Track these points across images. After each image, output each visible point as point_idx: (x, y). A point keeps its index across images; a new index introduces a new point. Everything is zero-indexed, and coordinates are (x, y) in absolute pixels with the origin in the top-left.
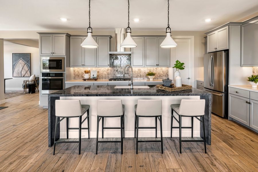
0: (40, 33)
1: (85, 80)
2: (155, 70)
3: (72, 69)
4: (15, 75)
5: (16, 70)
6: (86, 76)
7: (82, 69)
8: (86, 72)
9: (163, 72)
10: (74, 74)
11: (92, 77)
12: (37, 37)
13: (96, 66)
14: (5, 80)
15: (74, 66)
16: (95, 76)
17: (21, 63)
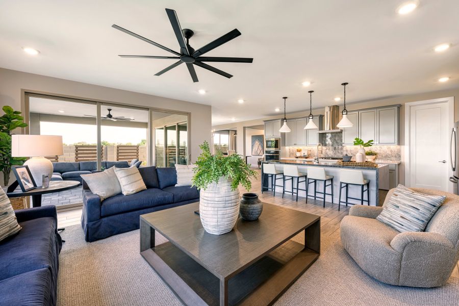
0: (264, 121)
1: (297, 158)
2: (379, 149)
3: (287, 148)
4: (253, 154)
5: (254, 149)
6: (298, 154)
7: (296, 148)
8: (299, 151)
9: (391, 151)
10: (290, 152)
11: (302, 155)
12: (263, 123)
13: (307, 144)
14: (246, 157)
15: (289, 145)
16: (306, 154)
17: (257, 143)
